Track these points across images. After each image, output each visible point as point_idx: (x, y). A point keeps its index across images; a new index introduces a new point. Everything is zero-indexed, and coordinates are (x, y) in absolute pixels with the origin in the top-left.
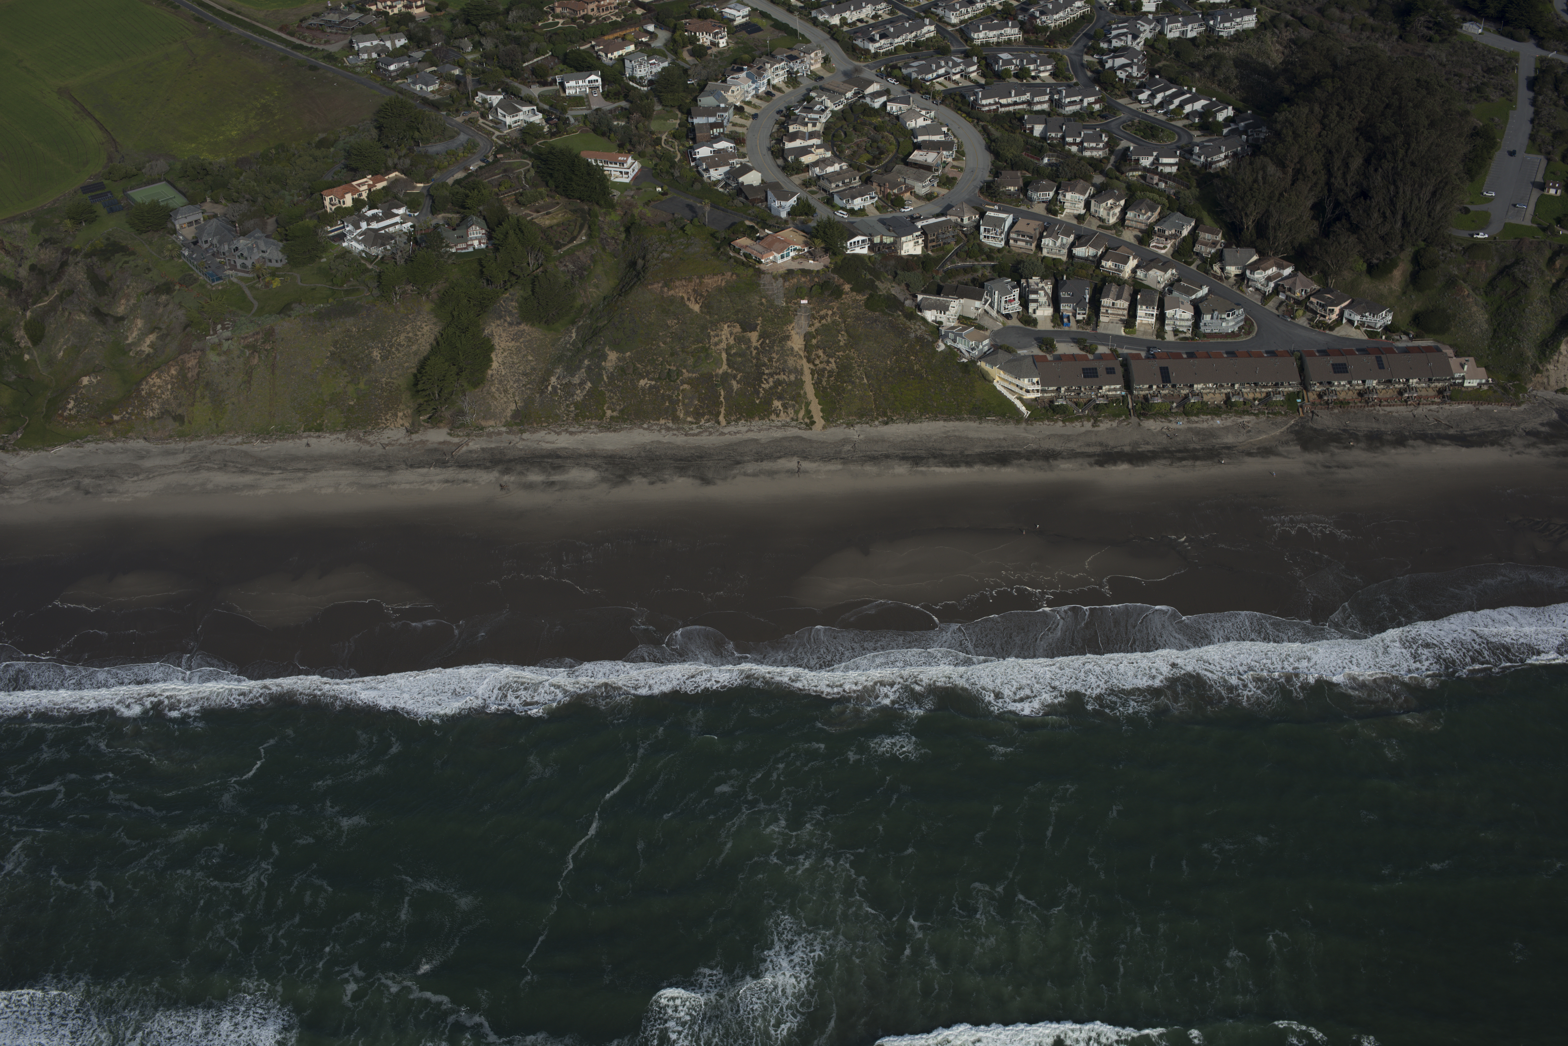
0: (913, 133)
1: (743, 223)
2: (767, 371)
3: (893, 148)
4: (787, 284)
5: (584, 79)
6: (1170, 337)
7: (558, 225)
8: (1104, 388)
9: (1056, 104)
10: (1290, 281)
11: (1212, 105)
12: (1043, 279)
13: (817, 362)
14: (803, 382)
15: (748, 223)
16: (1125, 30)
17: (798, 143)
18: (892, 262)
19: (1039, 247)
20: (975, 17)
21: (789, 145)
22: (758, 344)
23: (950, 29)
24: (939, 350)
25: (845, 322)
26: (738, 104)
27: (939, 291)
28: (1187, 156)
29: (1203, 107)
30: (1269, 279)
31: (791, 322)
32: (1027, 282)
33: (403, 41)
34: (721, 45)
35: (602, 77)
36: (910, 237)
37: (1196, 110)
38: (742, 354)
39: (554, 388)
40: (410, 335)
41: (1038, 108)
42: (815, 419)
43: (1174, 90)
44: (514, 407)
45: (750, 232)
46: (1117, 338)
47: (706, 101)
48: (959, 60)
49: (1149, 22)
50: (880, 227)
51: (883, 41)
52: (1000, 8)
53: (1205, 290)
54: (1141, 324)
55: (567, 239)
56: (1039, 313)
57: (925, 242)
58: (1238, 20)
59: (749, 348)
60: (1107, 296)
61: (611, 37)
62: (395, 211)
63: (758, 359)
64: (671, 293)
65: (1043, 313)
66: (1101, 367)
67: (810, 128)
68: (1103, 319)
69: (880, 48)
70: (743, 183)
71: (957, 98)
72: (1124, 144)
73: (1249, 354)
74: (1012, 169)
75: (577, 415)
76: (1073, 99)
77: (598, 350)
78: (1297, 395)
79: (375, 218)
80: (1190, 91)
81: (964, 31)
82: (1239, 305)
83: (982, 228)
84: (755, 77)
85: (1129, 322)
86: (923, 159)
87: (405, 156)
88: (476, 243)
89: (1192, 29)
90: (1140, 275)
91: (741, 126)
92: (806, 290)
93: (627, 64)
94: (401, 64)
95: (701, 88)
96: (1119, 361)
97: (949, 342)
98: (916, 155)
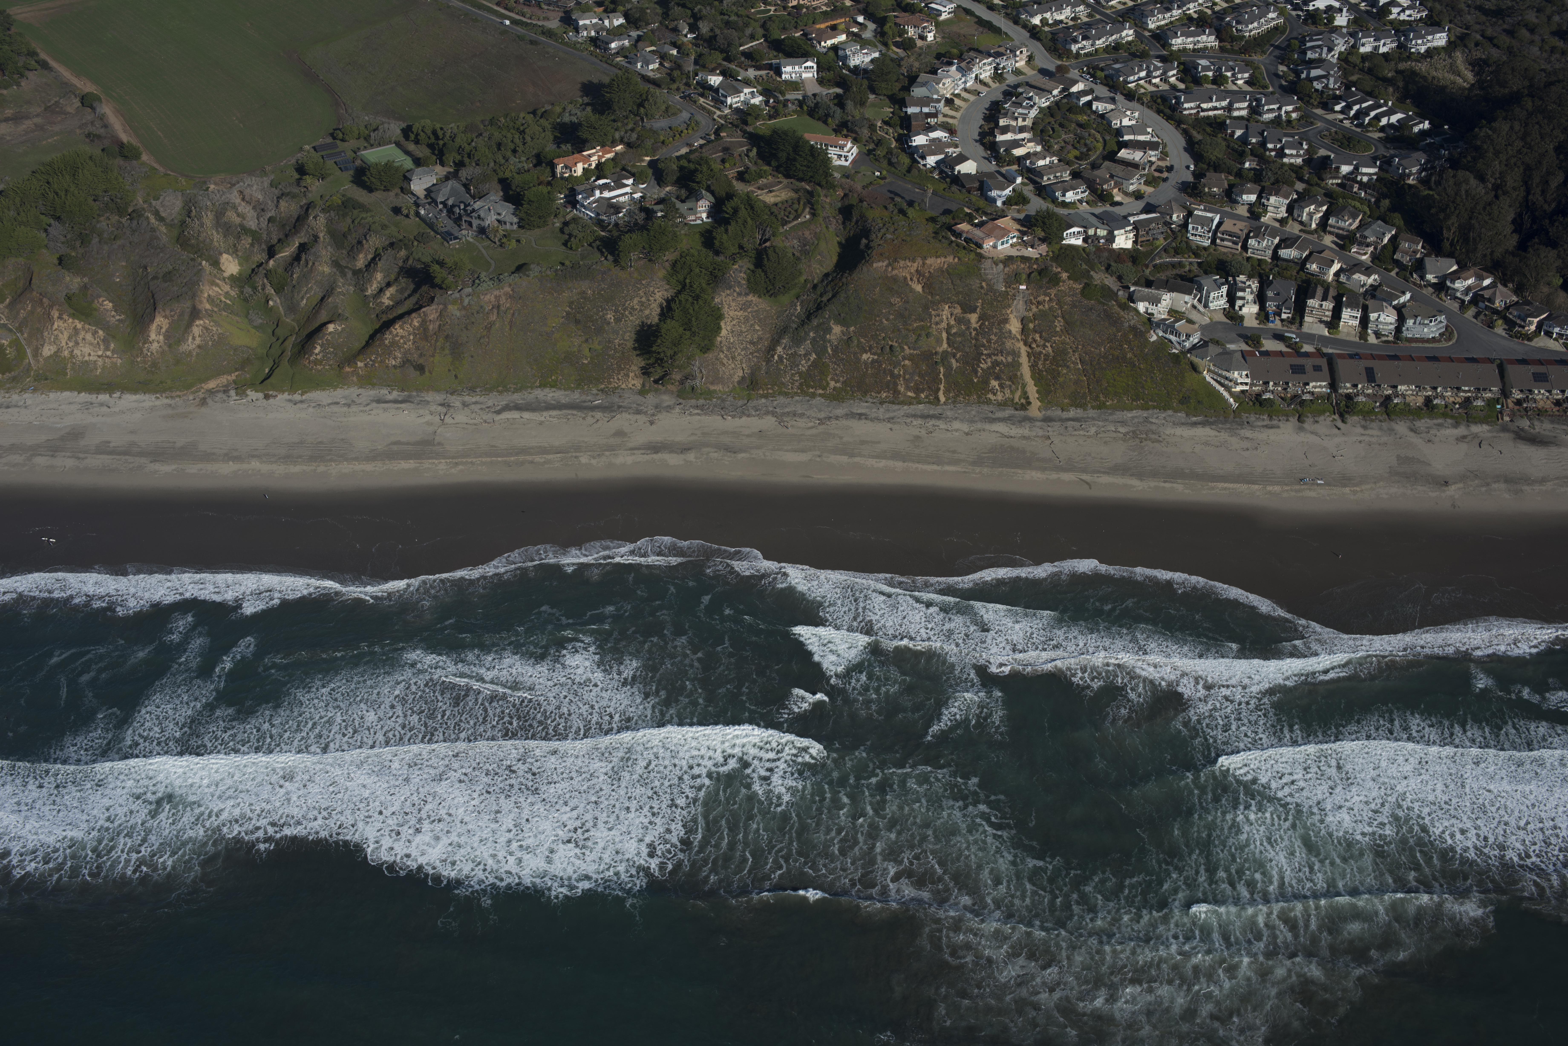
0: (1119, 132)
1: (961, 209)
2: (985, 352)
3: (1100, 146)
4: (1007, 269)
5: (800, 65)
6: (1372, 339)
7: (782, 203)
9: (1255, 110)
10: (1491, 291)
11: (1408, 119)
12: (1250, 277)
13: (1034, 346)
14: (1020, 364)
15: (966, 210)
18: (1106, 254)
19: (1245, 248)
20: (1171, 22)
21: (1000, 138)
22: (977, 326)
23: (1147, 34)
24: (1152, 340)
25: (1061, 308)
27: (1149, 284)
29: (1398, 121)
30: (1468, 289)
31: (1009, 306)
32: (1234, 280)
33: (621, 21)
35: (818, 63)
37: (1392, 124)
38: (961, 334)
39: (780, 357)
40: (644, 299)
41: (1236, 114)
42: (1031, 399)
44: (741, 374)
45: (970, 219)
46: (1322, 338)
47: (918, 92)
48: (1160, 65)
49: (1343, 36)
50: (1093, 220)
51: (1084, 42)
52: (1195, 16)
53: (1408, 296)
55: (792, 216)
56: (1245, 310)
57: (1136, 236)
58: (1430, 38)
59: (968, 328)
60: (1313, 297)
61: (823, 26)
62: (626, 182)
63: (976, 340)
64: (894, 272)
65: (1250, 310)
66: (1308, 363)
67: (1020, 122)
69: (1082, 48)
71: (1159, 100)
72: (1322, 152)
73: (1451, 360)
74: (1215, 171)
75: (801, 384)
76: (1272, 107)
77: (823, 323)
78: (1497, 401)
80: (1386, 104)
81: (1161, 37)
82: (1440, 312)
83: (1190, 226)
84: (964, 71)
85: (1333, 323)
86: (1130, 157)
87: (632, 130)
88: (704, 215)
89: (1384, 45)
90: (1343, 278)
91: (953, 117)
92: (1024, 276)
93: (841, 53)
94: (621, 43)
95: (912, 79)
96: (1325, 360)
97: (1161, 334)
98: (1123, 153)
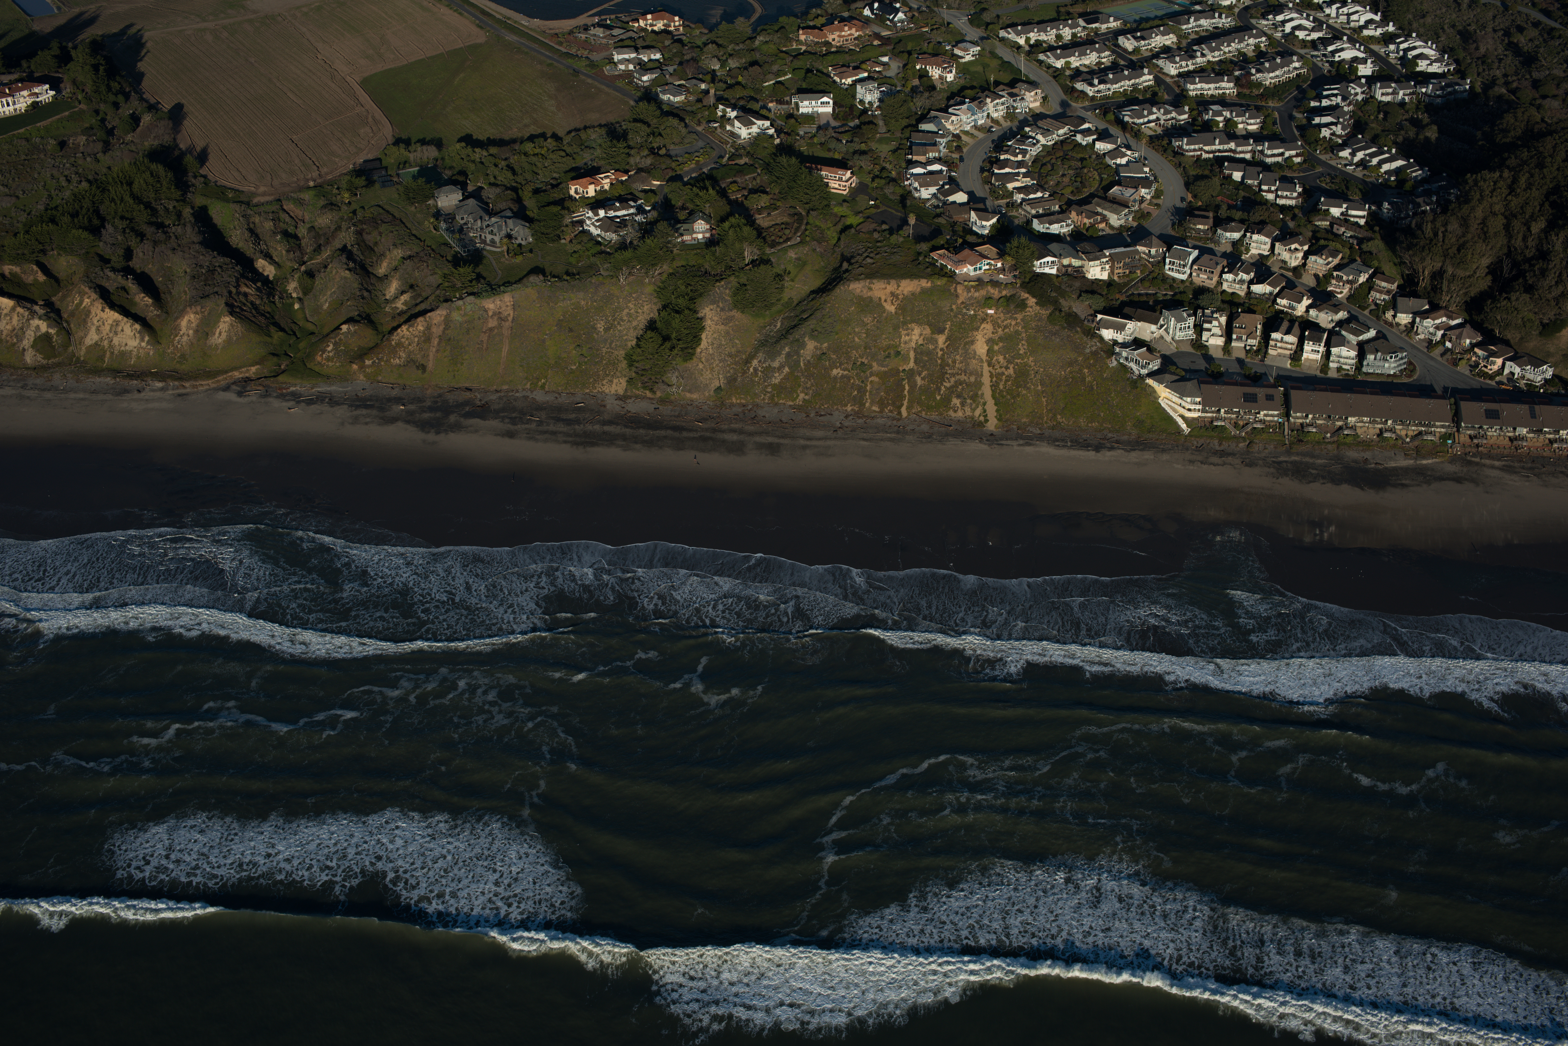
0: (1117, 170)
2: (949, 371)
5: (816, 100)
6: (1333, 373)
8: (1262, 413)
9: (1258, 154)
10: (1458, 331)
11: (1408, 165)
12: (1218, 310)
13: (997, 366)
14: (981, 384)
16: (1336, 92)
17: (1006, 170)
18: (1078, 284)
19: (1219, 282)
20: (1194, 70)
21: (998, 172)
22: (944, 346)
23: (1168, 80)
24: (1111, 366)
25: (1026, 332)
26: (956, 133)
27: (1118, 313)
28: (1377, 209)
29: (1399, 167)
30: (1438, 327)
31: (977, 329)
32: (1203, 312)
33: (658, 56)
34: (948, 79)
35: (835, 99)
36: (1098, 263)
37: (1392, 170)
38: (928, 354)
39: (755, 370)
40: (632, 311)
41: (1239, 156)
43: (1374, 149)
46: (1282, 370)
47: (927, 127)
48: (1171, 108)
49: (1361, 85)
51: (1101, 86)
52: (1218, 64)
53: (1373, 333)
54: (1307, 359)
55: (782, 239)
56: (1212, 341)
57: (1112, 268)
59: (936, 348)
62: (631, 203)
63: (943, 360)
64: (869, 294)
65: (1215, 341)
67: (1020, 158)
68: (1271, 352)
69: (1098, 91)
70: (949, 202)
76: (1275, 151)
77: (799, 339)
78: (1449, 436)
79: (613, 207)
81: (1181, 83)
82: (1403, 349)
83: (1168, 260)
84: (974, 110)
85: (1295, 356)
86: (1121, 193)
88: (700, 236)
90: (1312, 313)
92: (994, 301)
94: (653, 76)
95: (924, 116)
96: (1278, 390)
97: (1121, 360)
98: (1115, 190)
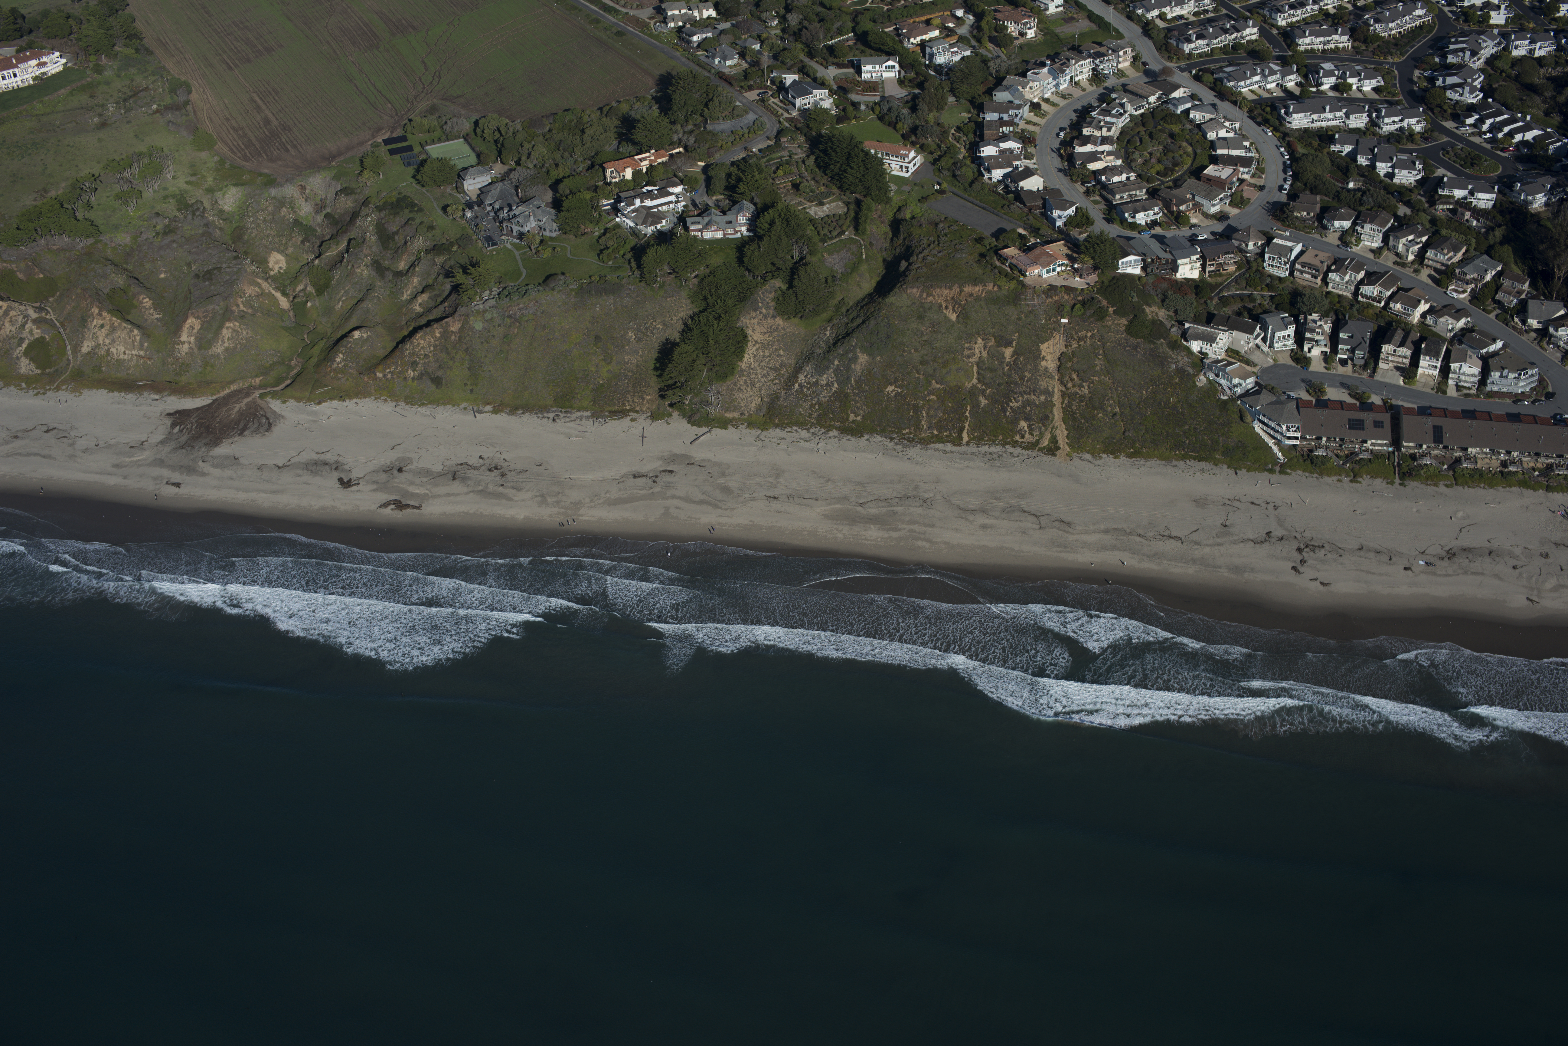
0: (1213, 145)
1: (1014, 230)
3: (1189, 161)
4: (1049, 300)
5: (881, 63)
6: (1452, 391)
7: (829, 217)
8: (1369, 442)
15: (1021, 231)
16: (1464, 45)
17: (1089, 148)
21: (1079, 149)
23: (1275, 31)
24: (1199, 384)
26: (1036, 100)
28: (1507, 191)
29: (1534, 138)
34: (1029, 36)
36: (1187, 260)
37: (1527, 141)
40: (667, 318)
42: (1060, 444)
43: (1506, 116)
44: (759, 402)
45: (1021, 241)
47: (1001, 96)
48: (1276, 68)
50: (1157, 247)
51: (1200, 42)
52: (1332, 11)
54: (1423, 375)
55: (835, 233)
60: (1389, 343)
61: (917, 20)
62: (671, 190)
64: (929, 299)
66: (1370, 417)
67: (1105, 132)
68: (1382, 365)
69: (1196, 49)
70: (1022, 188)
71: (1268, 109)
72: (1440, 172)
74: (1312, 193)
75: (819, 416)
79: (650, 195)
80: (1523, 119)
81: (1289, 35)
82: (1534, 364)
83: (1267, 256)
84: (1056, 73)
85: (1409, 371)
86: (1217, 174)
87: (691, 132)
88: (744, 229)
89: (1540, 48)
90: (1429, 320)
91: (1035, 124)
92: (1068, 308)
93: (928, 50)
94: (704, 36)
95: (999, 82)
96: (1388, 415)
97: (1212, 377)
98: (1210, 170)
